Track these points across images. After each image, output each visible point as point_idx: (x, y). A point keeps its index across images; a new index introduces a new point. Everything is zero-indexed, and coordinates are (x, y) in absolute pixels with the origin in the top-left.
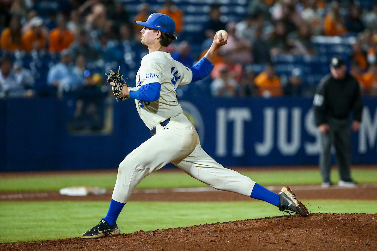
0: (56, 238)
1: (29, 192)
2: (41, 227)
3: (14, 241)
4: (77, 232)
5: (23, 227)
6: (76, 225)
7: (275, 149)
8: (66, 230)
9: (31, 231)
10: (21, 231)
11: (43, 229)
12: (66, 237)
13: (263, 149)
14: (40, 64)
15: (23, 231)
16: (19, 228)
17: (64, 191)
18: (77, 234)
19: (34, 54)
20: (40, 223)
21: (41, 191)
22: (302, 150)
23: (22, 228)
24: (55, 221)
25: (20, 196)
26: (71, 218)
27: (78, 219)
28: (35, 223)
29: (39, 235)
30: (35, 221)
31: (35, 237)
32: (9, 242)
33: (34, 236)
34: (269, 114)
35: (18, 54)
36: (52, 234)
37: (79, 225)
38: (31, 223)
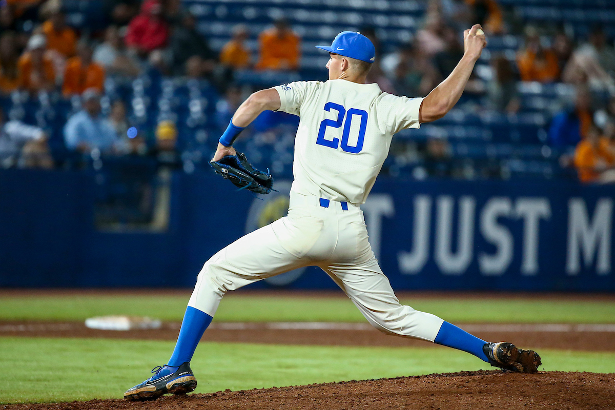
0: (86, 398)
1: (35, 322)
2: (60, 379)
3: (20, 401)
4: (121, 389)
5: (32, 378)
6: (117, 377)
7: (431, 263)
8: (101, 385)
9: (46, 385)
10: (29, 385)
11: (64, 384)
12: (103, 396)
13: (412, 262)
14: (52, 114)
15: (32, 385)
16: (25, 379)
17: (92, 323)
18: (120, 392)
19: (43, 97)
20: (60, 373)
21: (55, 322)
22: (474, 265)
23: (30, 380)
24: (82, 369)
25: (21, 328)
26: (108, 367)
27: (120, 368)
28: (51, 373)
29: (59, 393)
30: (51, 369)
31: (53, 396)
32: (11, 402)
33: (51, 394)
34: (422, 206)
35: (17, 97)
36: (80, 392)
37: (122, 378)
38: (44, 373)
